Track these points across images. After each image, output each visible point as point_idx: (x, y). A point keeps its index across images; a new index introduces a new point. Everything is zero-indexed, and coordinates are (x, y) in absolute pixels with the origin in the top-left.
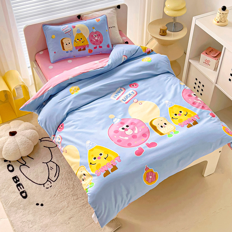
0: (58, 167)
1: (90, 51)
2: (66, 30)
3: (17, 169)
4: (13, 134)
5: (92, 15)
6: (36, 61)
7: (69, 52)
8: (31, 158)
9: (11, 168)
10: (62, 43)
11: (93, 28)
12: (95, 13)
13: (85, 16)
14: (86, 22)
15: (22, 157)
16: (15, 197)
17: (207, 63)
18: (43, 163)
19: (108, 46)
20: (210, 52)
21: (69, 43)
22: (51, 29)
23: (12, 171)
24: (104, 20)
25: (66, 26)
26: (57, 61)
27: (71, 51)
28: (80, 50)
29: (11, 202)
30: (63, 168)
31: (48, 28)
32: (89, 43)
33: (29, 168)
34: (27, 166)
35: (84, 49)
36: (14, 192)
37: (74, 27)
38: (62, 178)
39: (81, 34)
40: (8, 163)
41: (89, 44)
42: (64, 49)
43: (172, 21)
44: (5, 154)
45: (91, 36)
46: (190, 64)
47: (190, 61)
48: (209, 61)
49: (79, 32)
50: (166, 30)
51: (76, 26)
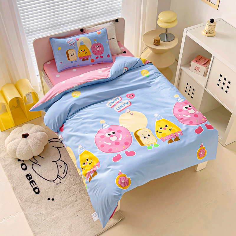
0: (66, 165)
1: (93, 61)
2: (71, 42)
3: (29, 167)
4: (25, 136)
5: (93, 28)
6: (44, 71)
7: (74, 62)
8: (42, 157)
9: (24, 167)
10: (68, 54)
11: (95, 40)
12: (96, 26)
13: (87, 29)
14: (89, 35)
15: (33, 157)
16: (29, 192)
17: (197, 69)
18: (53, 161)
19: (108, 56)
20: (200, 59)
21: (74, 54)
22: (57, 42)
23: (25, 169)
24: (105, 33)
25: (71, 38)
26: (63, 71)
27: (76, 61)
28: (83, 60)
29: (25, 198)
30: (70, 166)
31: (55, 40)
32: (91, 54)
33: (40, 166)
34: (38, 164)
35: (87, 59)
36: (28, 188)
37: (78, 40)
38: (70, 175)
39: (85, 45)
40: (22, 162)
42: (69, 59)
43: (165, 32)
44: (18, 155)
45: (93, 47)
46: (181, 70)
47: (182, 67)
48: (199, 68)
49: (82, 44)
50: (159, 41)
51: (79, 38)
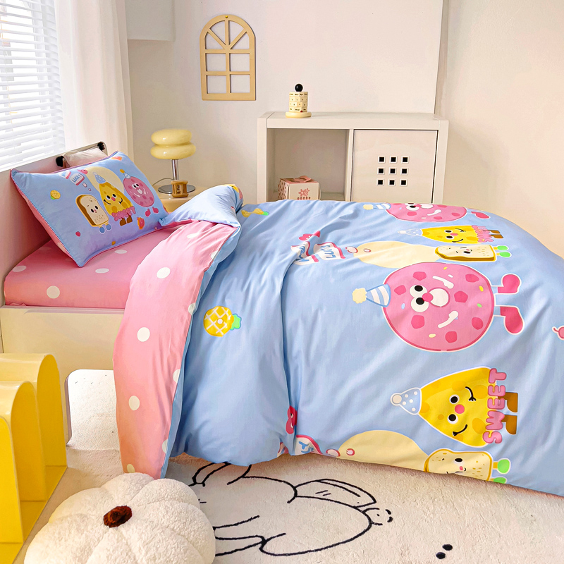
1: (142, 223)
7: (106, 229)
10: (83, 209)
11: (123, 172)
17: (304, 196)
21: (97, 207)
27: (109, 227)
28: (123, 223)
32: (133, 203)
33: (284, 534)
35: (130, 220)
37: (86, 172)
39: (108, 185)
41: (132, 205)
42: (93, 224)
45: (128, 187)
48: (306, 191)
49: (102, 181)
